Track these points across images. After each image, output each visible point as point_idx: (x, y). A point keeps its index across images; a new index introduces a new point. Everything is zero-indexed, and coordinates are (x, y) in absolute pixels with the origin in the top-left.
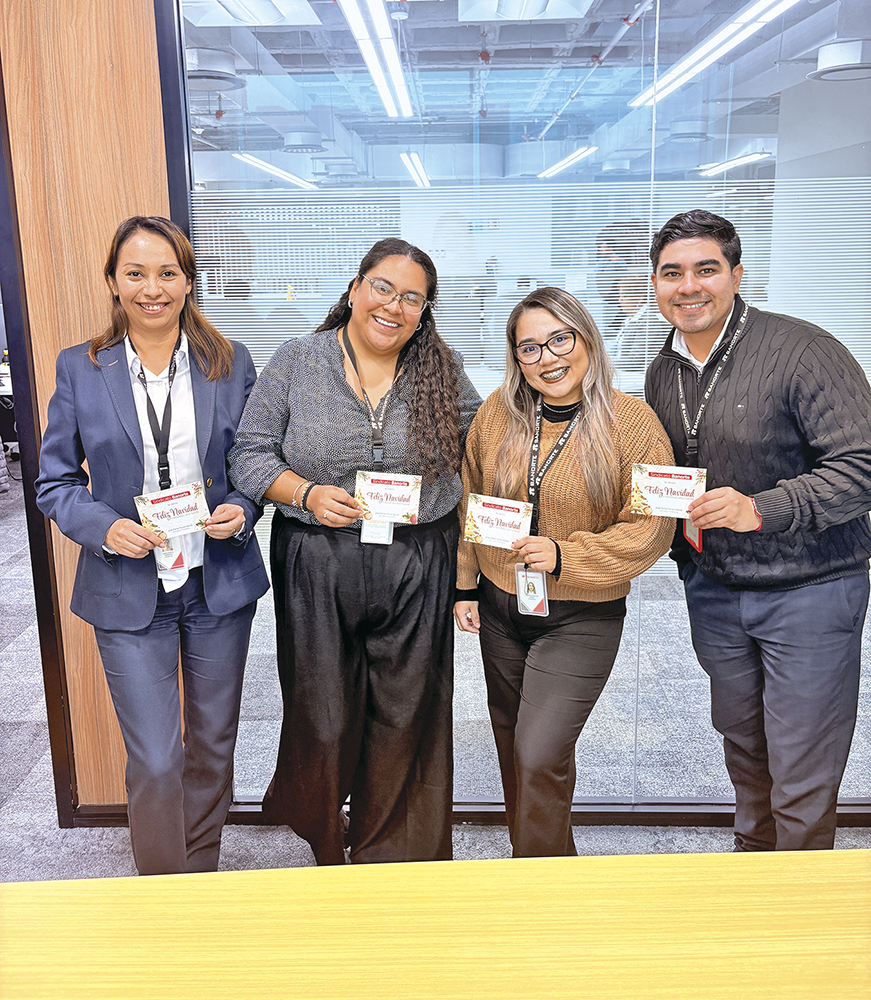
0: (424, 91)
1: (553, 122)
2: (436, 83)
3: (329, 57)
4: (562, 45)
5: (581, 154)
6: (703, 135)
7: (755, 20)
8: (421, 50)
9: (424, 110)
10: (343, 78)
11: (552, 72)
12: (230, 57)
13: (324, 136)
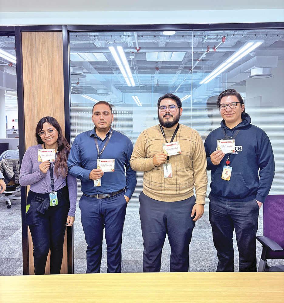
0: (140, 78)
1: (179, 87)
2: (143, 75)
3: (111, 68)
4: (181, 65)
5: (187, 97)
7: (231, 62)
8: (139, 66)
9: (140, 83)
11: (178, 73)
12: (82, 69)
13: (109, 91)
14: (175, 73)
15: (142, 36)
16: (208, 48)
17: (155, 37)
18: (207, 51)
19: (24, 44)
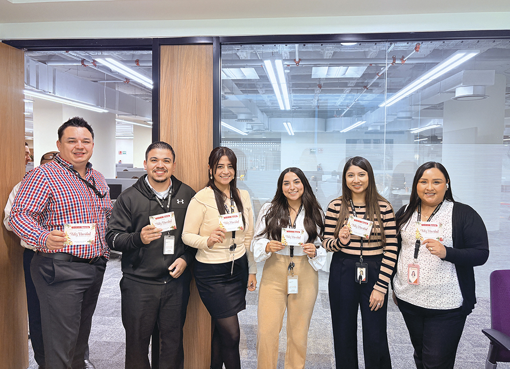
0: (293, 97)
1: (348, 109)
2: (298, 95)
5: (359, 124)
6: (410, 118)
7: (428, 79)
8: (293, 83)
9: (293, 104)
11: (347, 91)
13: (253, 116)
14: (342, 91)
16: (394, 59)
17: (322, 45)
18: (392, 64)
19: (163, 61)
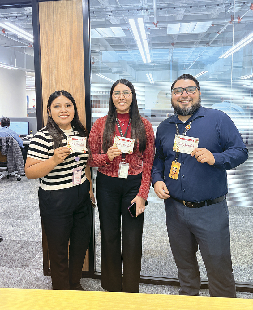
0: (153, 55)
1: (193, 64)
2: (157, 53)
3: (126, 46)
4: (196, 41)
5: (202, 73)
8: (153, 43)
9: (153, 61)
10: (129, 52)
11: (193, 49)
12: (99, 46)
13: (124, 69)
15: (161, 9)
16: (232, 18)
17: (175, 8)
18: (231, 22)
19: (41, 15)
